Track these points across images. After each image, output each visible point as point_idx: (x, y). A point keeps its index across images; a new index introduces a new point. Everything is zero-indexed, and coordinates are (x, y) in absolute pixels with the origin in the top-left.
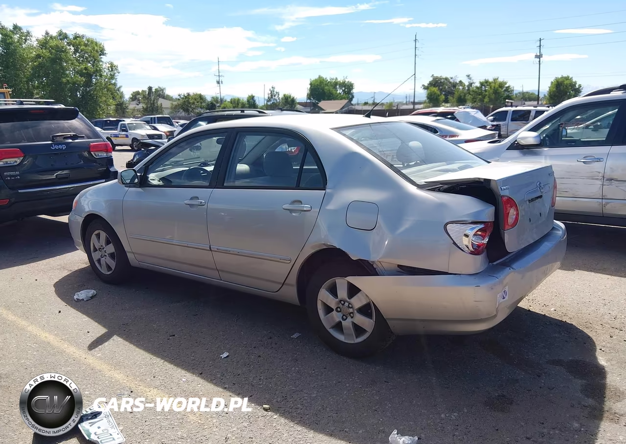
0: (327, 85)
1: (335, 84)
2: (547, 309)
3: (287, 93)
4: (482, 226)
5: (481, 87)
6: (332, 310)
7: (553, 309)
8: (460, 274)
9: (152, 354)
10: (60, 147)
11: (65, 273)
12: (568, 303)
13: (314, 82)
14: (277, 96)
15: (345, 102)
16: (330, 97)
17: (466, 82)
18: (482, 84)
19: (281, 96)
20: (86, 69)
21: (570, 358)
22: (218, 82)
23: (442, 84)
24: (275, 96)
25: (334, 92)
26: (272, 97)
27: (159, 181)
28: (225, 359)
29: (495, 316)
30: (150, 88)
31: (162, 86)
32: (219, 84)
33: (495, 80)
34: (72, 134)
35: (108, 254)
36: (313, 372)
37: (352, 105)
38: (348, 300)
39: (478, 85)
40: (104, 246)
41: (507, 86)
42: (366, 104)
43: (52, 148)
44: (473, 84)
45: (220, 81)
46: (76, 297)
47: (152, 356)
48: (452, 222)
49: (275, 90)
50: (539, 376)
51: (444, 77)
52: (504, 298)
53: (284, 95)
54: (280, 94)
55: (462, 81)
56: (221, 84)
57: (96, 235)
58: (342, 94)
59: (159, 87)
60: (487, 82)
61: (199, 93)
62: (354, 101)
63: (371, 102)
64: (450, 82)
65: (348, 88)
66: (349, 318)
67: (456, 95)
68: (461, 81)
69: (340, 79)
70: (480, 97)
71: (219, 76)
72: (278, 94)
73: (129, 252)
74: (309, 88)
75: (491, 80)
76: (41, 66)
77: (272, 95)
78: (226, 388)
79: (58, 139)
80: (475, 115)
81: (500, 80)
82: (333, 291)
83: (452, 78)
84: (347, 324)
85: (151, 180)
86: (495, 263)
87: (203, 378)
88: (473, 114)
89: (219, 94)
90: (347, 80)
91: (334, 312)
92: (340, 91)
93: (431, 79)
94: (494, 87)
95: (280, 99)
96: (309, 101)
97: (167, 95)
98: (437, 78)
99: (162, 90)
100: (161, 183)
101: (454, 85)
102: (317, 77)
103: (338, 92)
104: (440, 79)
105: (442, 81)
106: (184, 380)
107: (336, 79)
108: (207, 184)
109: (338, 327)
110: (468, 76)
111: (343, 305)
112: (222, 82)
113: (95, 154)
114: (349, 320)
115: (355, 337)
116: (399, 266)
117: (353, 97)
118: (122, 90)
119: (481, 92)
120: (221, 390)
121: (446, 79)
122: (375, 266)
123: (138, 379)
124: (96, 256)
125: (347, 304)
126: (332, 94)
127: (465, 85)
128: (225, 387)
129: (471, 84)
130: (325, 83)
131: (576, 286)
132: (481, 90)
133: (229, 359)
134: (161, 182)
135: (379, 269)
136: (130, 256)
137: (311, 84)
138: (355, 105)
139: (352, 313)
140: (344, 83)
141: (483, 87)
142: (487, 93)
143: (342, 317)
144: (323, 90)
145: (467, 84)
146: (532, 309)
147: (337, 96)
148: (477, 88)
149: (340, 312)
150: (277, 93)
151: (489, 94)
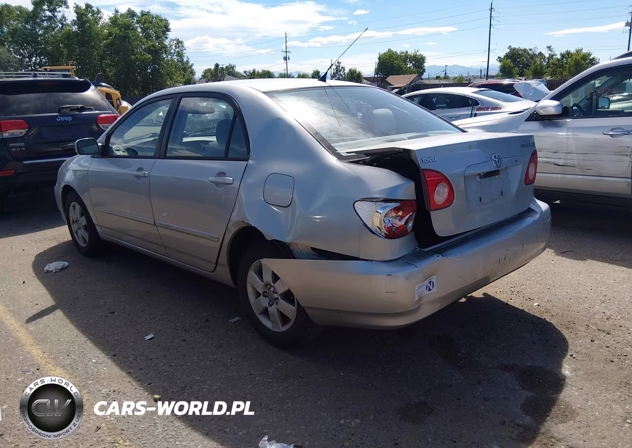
0: (396, 59)
1: (406, 58)
2: (530, 303)
3: (353, 68)
4: (398, 204)
5: (562, 59)
6: (260, 295)
7: (536, 304)
8: (372, 261)
9: (81, 331)
10: (66, 118)
11: (55, 244)
12: (559, 297)
13: (383, 56)
14: (342, 71)
15: (414, 76)
16: (399, 71)
17: (547, 54)
18: (563, 56)
19: (347, 71)
20: (153, 46)
21: (529, 364)
22: (285, 59)
23: (520, 56)
24: (340, 71)
25: (404, 66)
26: (337, 73)
27: (124, 152)
28: (149, 341)
29: (416, 310)
30: (217, 65)
31: (233, 63)
32: (286, 60)
33: (577, 52)
34: (80, 106)
35: (83, 226)
36: (230, 361)
37: (422, 80)
38: (273, 284)
39: (559, 57)
40: (79, 217)
41: (591, 57)
42: (438, 78)
43: (57, 119)
44: (554, 57)
45: (287, 57)
46: (46, 268)
47: (79, 333)
48: (363, 200)
49: (341, 65)
50: (479, 383)
51: (523, 48)
52: (430, 290)
53: (350, 70)
54: (346, 69)
55: (542, 53)
56: (288, 61)
57: (73, 206)
58: (412, 68)
59: (230, 65)
60: (568, 53)
61: (267, 69)
62: (425, 76)
63: (442, 76)
64: (529, 54)
65: (419, 62)
66: (275, 304)
67: (533, 67)
68: (540, 53)
69: (411, 52)
70: (561, 69)
71: (286, 52)
72: (344, 70)
73: (97, 225)
74: (377, 63)
75: (573, 50)
76: (112, 44)
77: (337, 71)
78: (130, 373)
79: (65, 111)
80: (538, 87)
81: (585, 51)
82: (260, 273)
83: (531, 50)
84: (272, 310)
85: (116, 150)
86: (426, 250)
87: (114, 361)
88: (534, 85)
89: (286, 71)
90: (418, 54)
91: (261, 297)
92: (410, 65)
93: (508, 51)
94: (576, 59)
95: (346, 74)
96: (376, 76)
97: (237, 72)
98: (515, 49)
99: (233, 68)
100: (126, 154)
101: (533, 56)
102: (386, 50)
103: (408, 66)
104: (519, 50)
105: (520, 52)
106: (94, 361)
107: (407, 52)
108: (153, 154)
109: (265, 312)
110: (549, 48)
111: (269, 289)
112: (289, 58)
113: (103, 127)
114: (274, 306)
115: (280, 325)
116: (313, 249)
117: (424, 71)
118: (193, 67)
119: (562, 65)
120: (124, 374)
121: (525, 50)
122: (291, 247)
123: (52, 356)
124: (75, 227)
125: (272, 289)
126: (402, 68)
127: (545, 58)
128: (130, 371)
129: (551, 56)
130: (394, 57)
131: (578, 278)
132: (562, 62)
133: (151, 342)
134: (126, 152)
135: (296, 252)
136: (98, 229)
137: (379, 59)
138: (426, 79)
139: (277, 298)
140: (415, 56)
141: (565, 59)
142: (567, 66)
143: (269, 303)
144: (392, 65)
145: (547, 55)
146: (511, 303)
147: (407, 70)
148: (558, 60)
149: (267, 297)
150: (342, 68)
151: (570, 67)
